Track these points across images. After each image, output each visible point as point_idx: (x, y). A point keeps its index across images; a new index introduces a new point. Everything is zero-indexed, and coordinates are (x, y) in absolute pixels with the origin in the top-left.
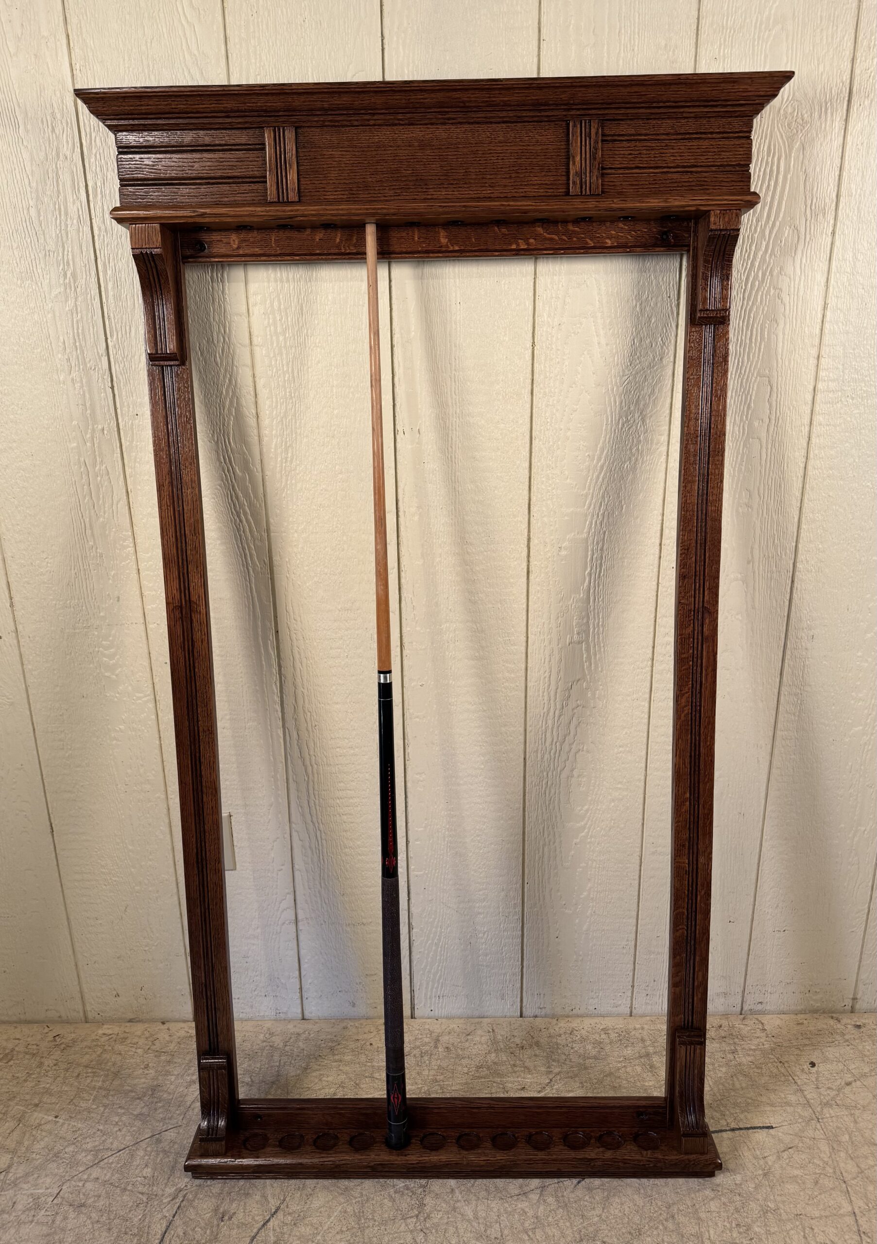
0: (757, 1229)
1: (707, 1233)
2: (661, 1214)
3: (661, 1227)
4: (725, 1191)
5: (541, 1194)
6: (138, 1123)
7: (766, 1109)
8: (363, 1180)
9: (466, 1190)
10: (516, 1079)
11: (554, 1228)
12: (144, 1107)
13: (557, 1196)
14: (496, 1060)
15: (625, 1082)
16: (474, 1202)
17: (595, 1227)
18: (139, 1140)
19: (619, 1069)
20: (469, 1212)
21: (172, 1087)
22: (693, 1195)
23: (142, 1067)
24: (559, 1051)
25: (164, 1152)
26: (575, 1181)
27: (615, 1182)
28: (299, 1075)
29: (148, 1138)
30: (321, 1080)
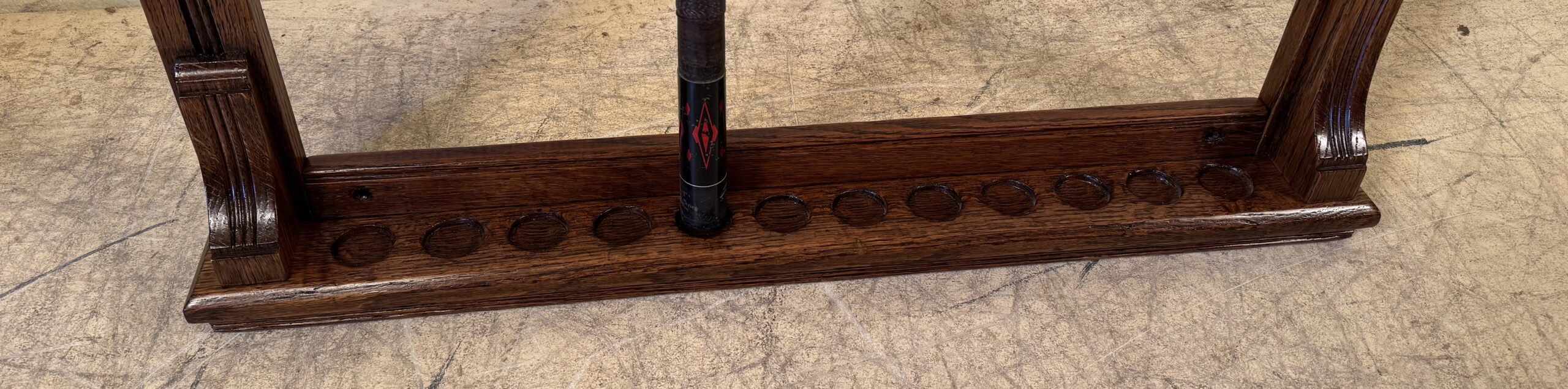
0: (1451, 327)
1: (1361, 343)
2: (1264, 315)
3: (1271, 339)
4: (1373, 262)
5: (1017, 297)
6: (65, 222)
7: (1405, 110)
8: (632, 301)
9: (859, 300)
10: (918, 85)
11: (1059, 360)
12: (76, 187)
13: (1049, 298)
14: (871, 52)
15: (1132, 78)
16: (882, 324)
17: (1142, 352)
18: (68, 259)
19: (1116, 56)
20: (873, 341)
21: (145, 140)
22: (1316, 275)
23: (66, 102)
24: (993, 30)
25: (140, 279)
26: (1080, 266)
27: (1161, 262)
28: (450, 100)
29: (94, 252)
30: (503, 107)
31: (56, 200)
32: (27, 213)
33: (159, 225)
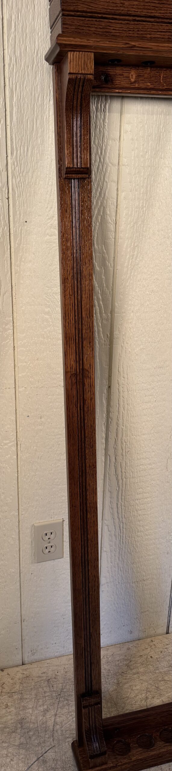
6: (22, 751)
12: (20, 739)
18: (30, 765)
28: (116, 689)
29: (36, 761)
30: (132, 689)
31: (16, 744)
32: (10, 750)
33: (51, 748)
